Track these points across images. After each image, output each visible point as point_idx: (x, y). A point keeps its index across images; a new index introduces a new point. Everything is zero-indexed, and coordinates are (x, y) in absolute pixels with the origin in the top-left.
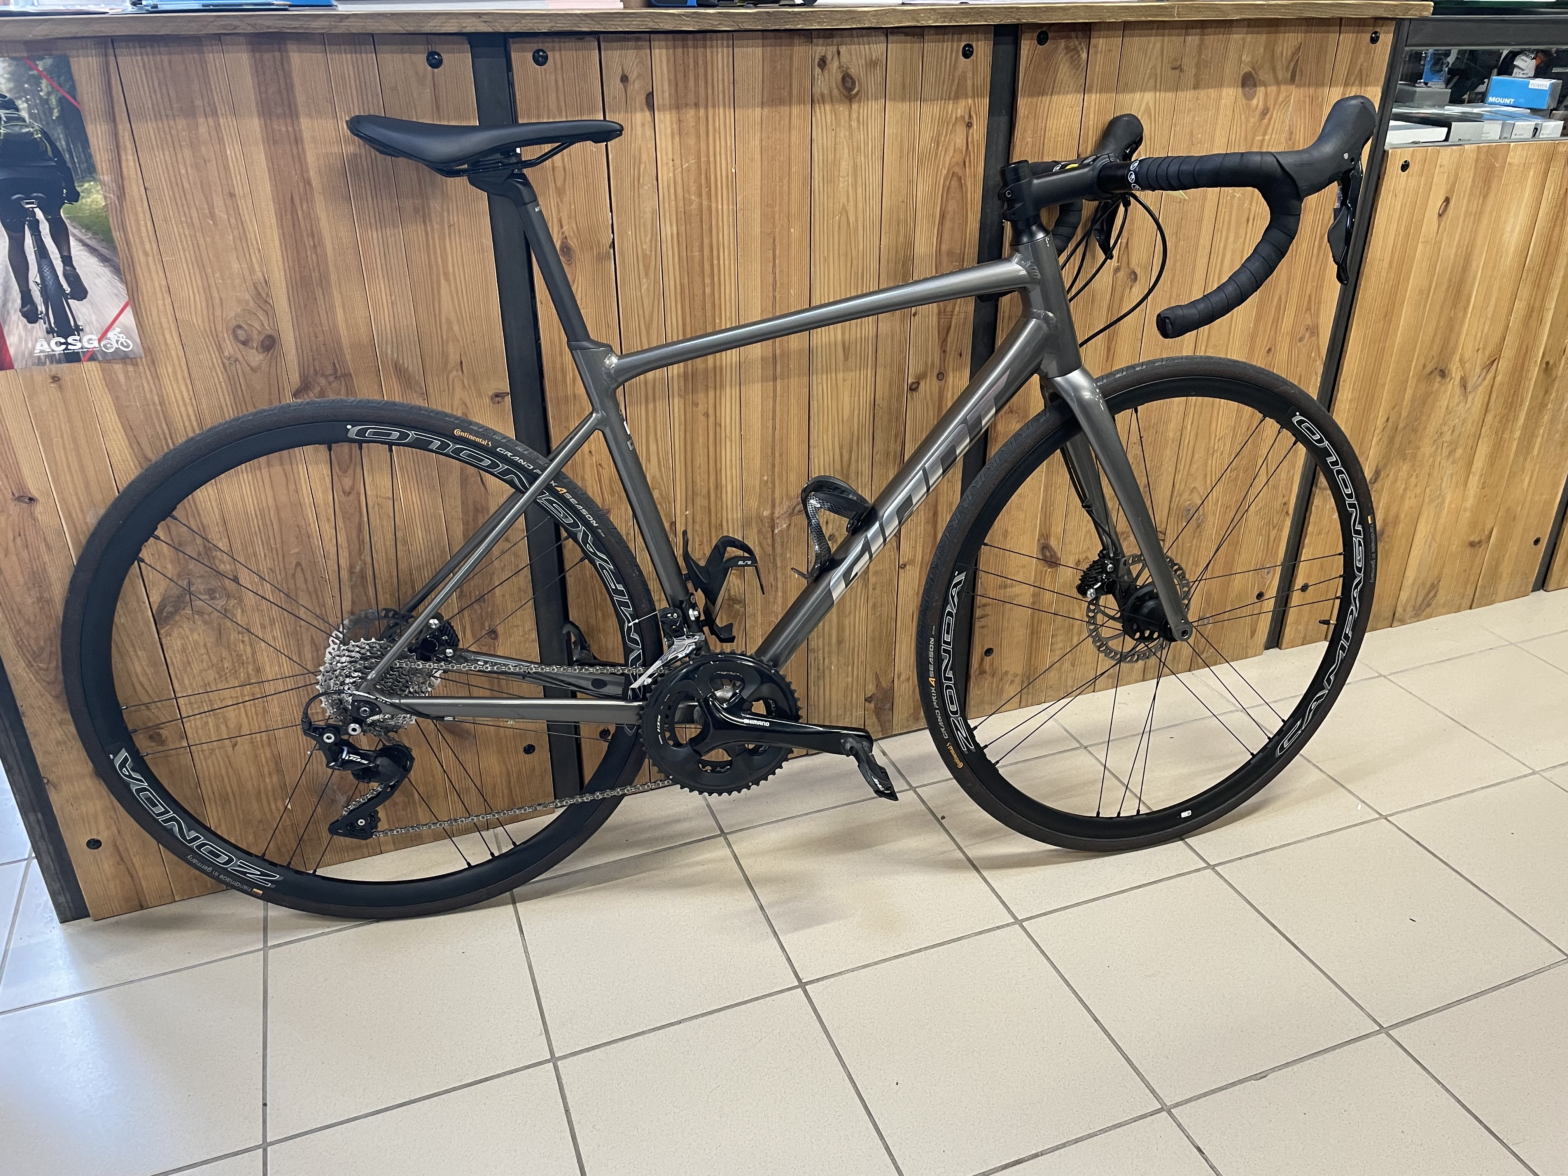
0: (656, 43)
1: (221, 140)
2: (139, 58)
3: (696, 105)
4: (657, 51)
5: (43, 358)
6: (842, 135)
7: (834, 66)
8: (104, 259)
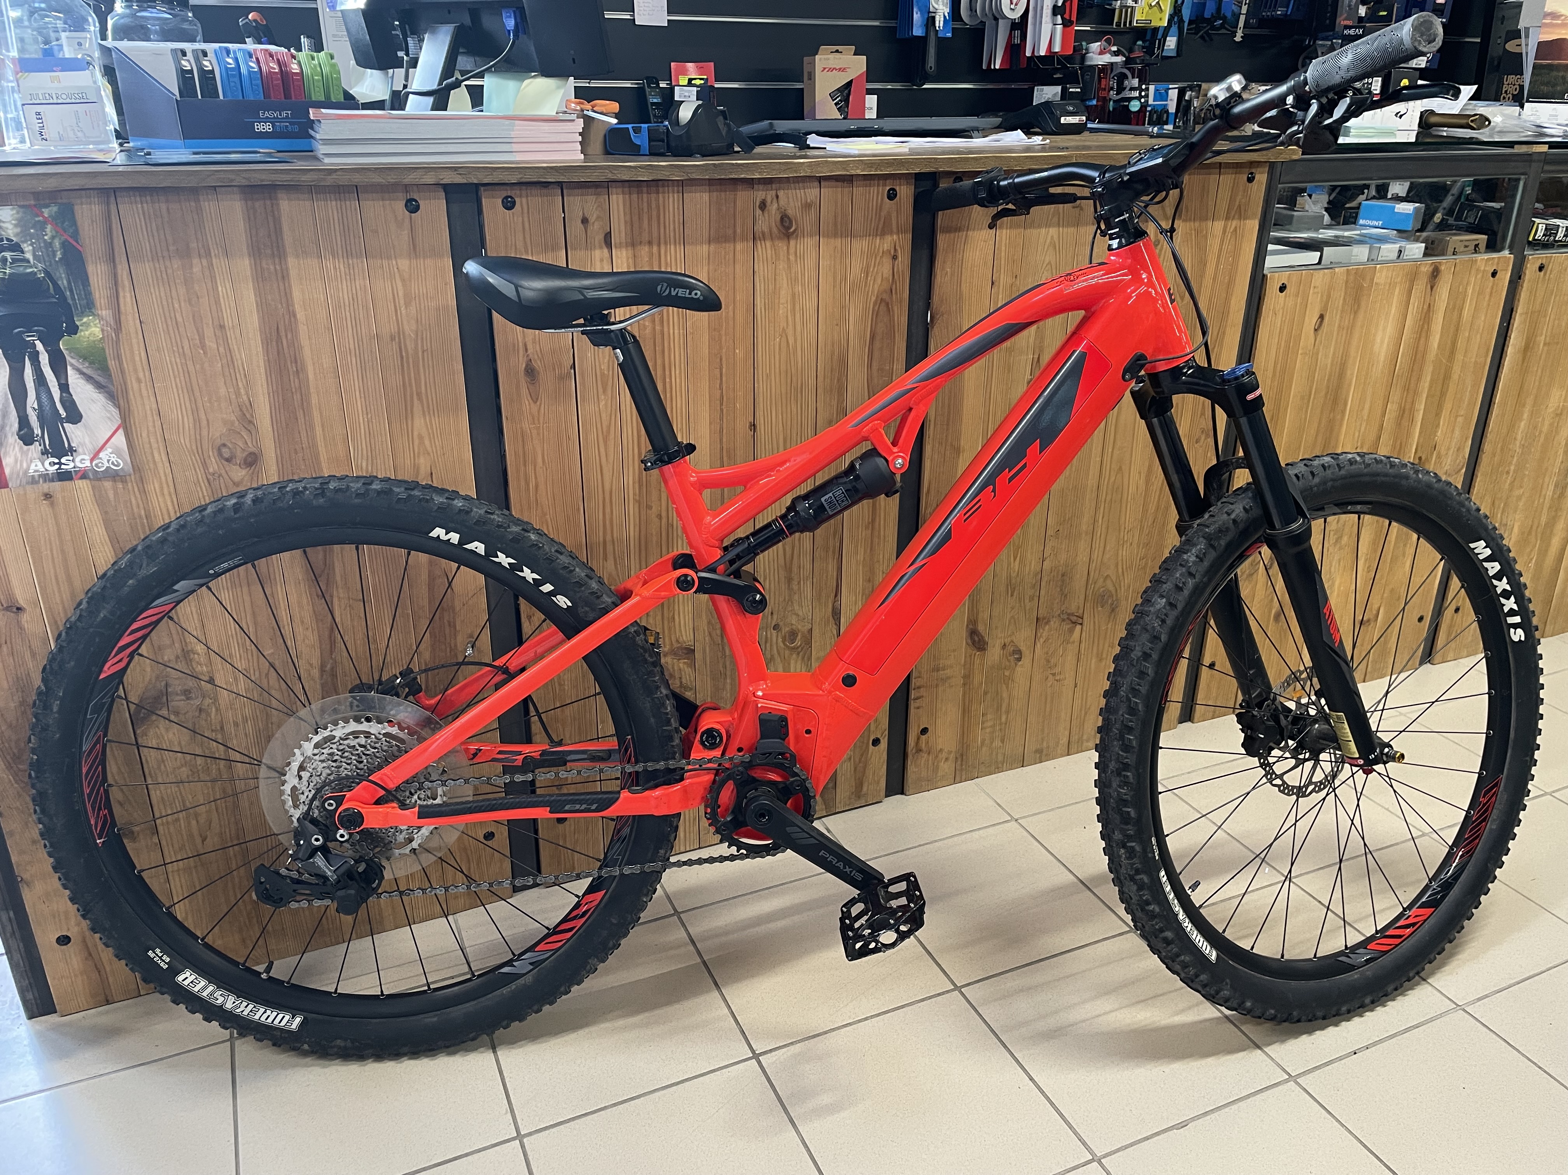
0: (614, 190)
1: (213, 278)
2: (140, 206)
3: (650, 243)
4: (615, 197)
5: (37, 478)
6: (781, 267)
7: (773, 208)
8: (99, 386)
